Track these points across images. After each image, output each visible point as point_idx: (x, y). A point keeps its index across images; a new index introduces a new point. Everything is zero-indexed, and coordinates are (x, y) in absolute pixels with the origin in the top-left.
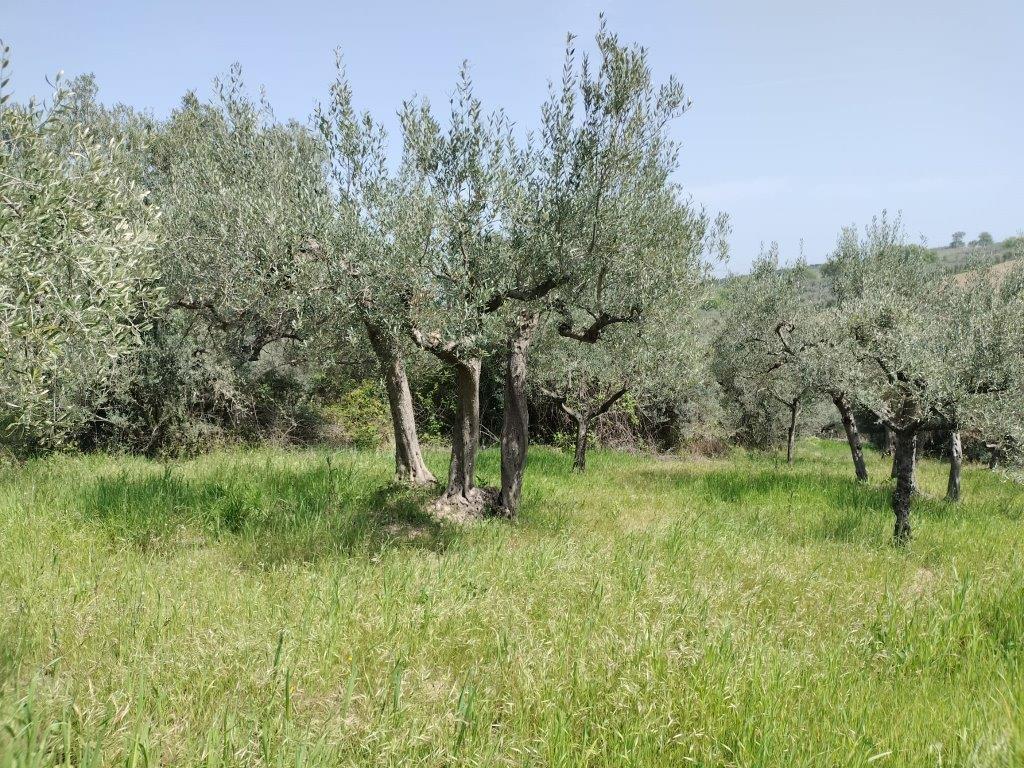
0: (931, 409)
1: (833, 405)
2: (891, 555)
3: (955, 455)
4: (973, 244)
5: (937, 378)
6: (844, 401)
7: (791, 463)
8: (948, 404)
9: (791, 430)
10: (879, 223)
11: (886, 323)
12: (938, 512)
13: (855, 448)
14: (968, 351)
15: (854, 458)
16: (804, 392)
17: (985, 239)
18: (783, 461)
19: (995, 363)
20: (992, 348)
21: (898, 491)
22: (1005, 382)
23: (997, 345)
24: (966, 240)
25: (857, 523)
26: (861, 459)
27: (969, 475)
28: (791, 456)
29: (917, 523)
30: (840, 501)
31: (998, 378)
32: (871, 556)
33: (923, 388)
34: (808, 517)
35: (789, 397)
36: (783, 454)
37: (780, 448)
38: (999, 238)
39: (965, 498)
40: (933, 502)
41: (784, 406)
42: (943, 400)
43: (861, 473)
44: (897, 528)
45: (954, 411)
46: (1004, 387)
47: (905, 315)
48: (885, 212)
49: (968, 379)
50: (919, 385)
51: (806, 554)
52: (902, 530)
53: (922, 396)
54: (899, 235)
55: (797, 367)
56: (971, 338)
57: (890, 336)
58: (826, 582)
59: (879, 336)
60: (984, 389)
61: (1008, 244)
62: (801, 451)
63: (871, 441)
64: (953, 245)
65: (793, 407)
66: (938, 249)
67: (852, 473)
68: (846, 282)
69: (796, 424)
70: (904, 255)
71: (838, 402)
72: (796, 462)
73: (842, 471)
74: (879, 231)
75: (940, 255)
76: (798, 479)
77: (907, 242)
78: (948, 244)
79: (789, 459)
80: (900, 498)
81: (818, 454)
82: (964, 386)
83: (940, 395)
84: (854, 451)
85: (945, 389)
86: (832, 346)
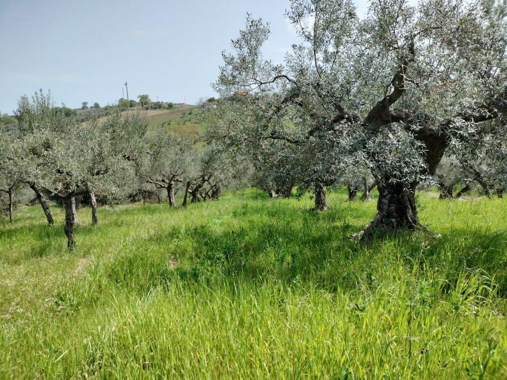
0: (76, 185)
1: (31, 189)
2: (66, 257)
3: (93, 204)
4: (92, 107)
5: (77, 170)
6: (36, 186)
7: (13, 222)
8: (84, 182)
9: (10, 205)
10: (39, 95)
11: (47, 146)
12: (88, 231)
13: (46, 209)
14: (89, 157)
15: (46, 214)
16: (14, 184)
17: (97, 106)
18: (8, 223)
19: (101, 161)
20: (100, 154)
21: (67, 226)
22: (107, 170)
23: (101, 154)
24: (89, 106)
25: (49, 245)
26: (49, 214)
27: (102, 211)
28: (12, 219)
29: (78, 239)
30: (40, 237)
31: (103, 168)
32: (56, 260)
33: (71, 176)
34: (23, 249)
35: (7, 188)
36: (8, 218)
37: (6, 215)
38: (102, 105)
39: (100, 222)
40: (86, 227)
41: (4, 193)
42: (81, 180)
43: (50, 220)
44: (69, 243)
45: (87, 185)
46: (106, 171)
47: (56, 142)
48: (41, 90)
49: (91, 170)
50: (69, 175)
51: (22, 269)
52: (71, 244)
53: (71, 180)
54: (51, 102)
55: (6, 171)
56: (90, 151)
57: (51, 152)
58: (32, 280)
59: (46, 153)
60: (98, 173)
61: (106, 108)
62: (19, 215)
63: (57, 203)
64: (83, 108)
65: (9, 192)
66: (77, 109)
67: (46, 221)
68: (26, 126)
69: (12, 201)
70: (54, 112)
71: (33, 187)
72: (15, 221)
73: (41, 222)
74: (40, 100)
75: (78, 112)
76: (16, 231)
77: (56, 106)
78: (81, 108)
79: (11, 221)
80: (69, 228)
81: (29, 215)
82: (89, 173)
83: (79, 178)
84: (45, 210)
85: (81, 175)
86: (22, 159)
